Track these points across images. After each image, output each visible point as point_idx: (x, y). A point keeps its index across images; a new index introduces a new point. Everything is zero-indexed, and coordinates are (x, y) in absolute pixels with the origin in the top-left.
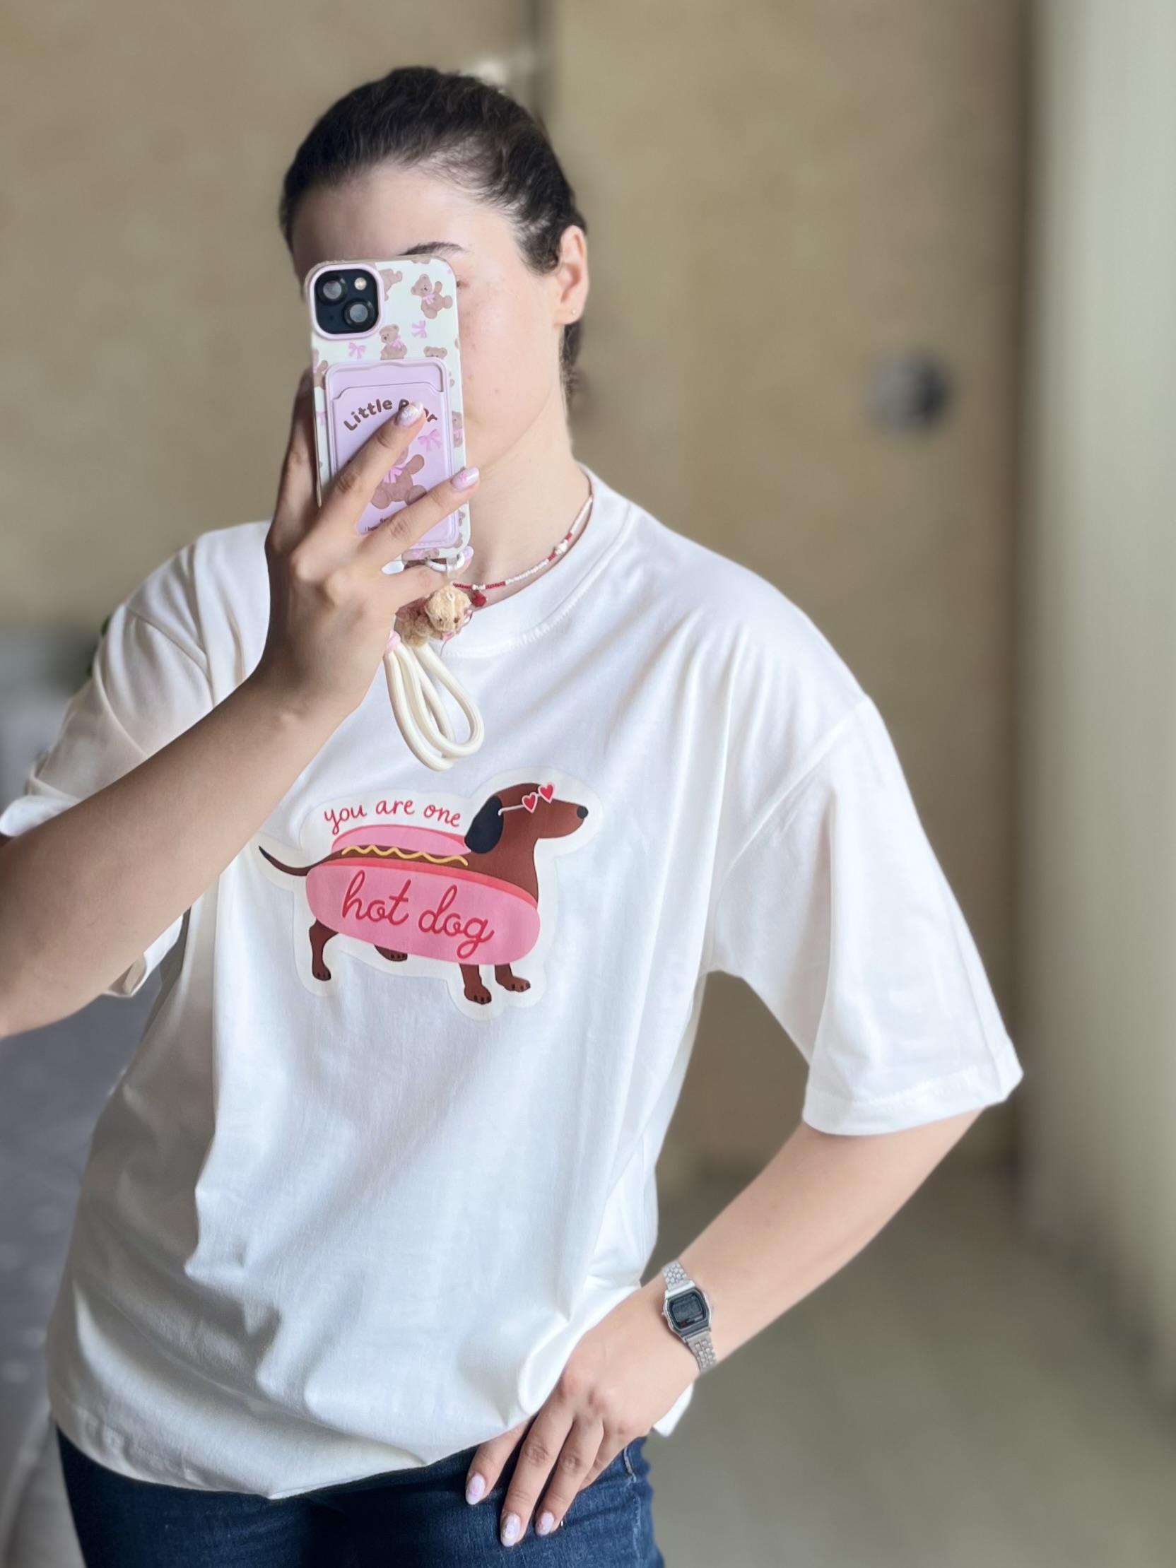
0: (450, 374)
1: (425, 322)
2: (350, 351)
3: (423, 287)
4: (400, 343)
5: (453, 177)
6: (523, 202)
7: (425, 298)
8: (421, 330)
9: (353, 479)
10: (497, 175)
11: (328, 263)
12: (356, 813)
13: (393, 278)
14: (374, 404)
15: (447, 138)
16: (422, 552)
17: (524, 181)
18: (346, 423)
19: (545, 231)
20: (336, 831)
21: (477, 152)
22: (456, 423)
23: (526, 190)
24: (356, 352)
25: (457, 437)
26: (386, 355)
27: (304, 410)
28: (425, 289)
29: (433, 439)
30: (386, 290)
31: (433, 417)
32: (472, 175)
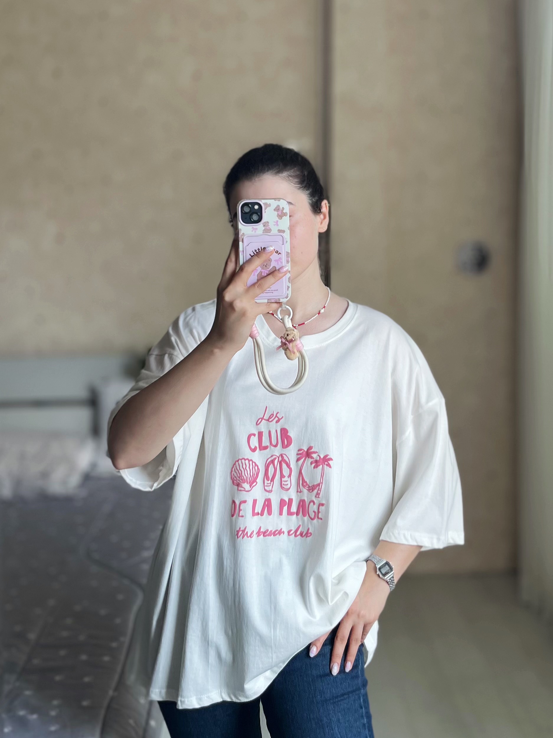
1: (278, 221)
2: (252, 230)
3: (278, 209)
4: (269, 227)
5: (290, 180)
6: (310, 191)
7: (278, 213)
8: (277, 223)
9: (245, 268)
10: (303, 181)
11: (245, 200)
13: (268, 205)
15: (288, 168)
17: (311, 184)
19: (317, 200)
21: (298, 173)
23: (312, 187)
24: (254, 230)
26: (264, 232)
29: (279, 261)
30: (265, 209)
31: (280, 253)
32: (296, 180)
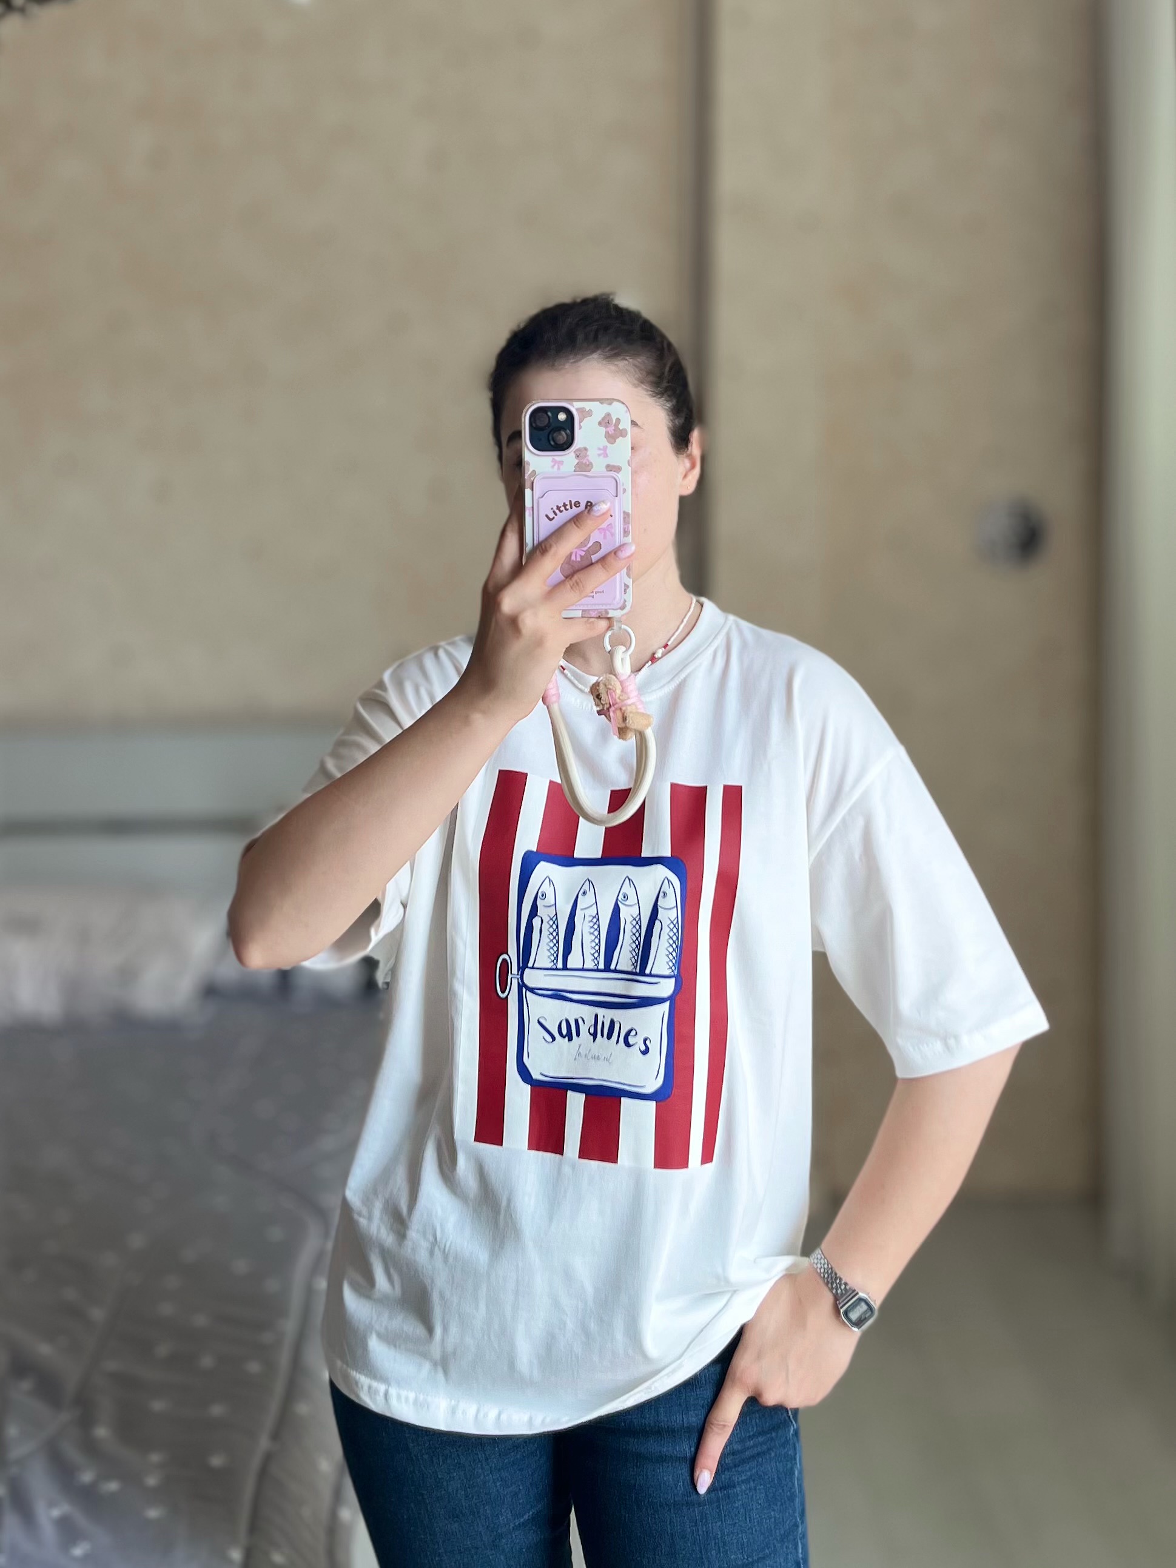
0: (623, 485)
1: (607, 446)
3: (606, 421)
4: (588, 460)
6: (674, 403)
7: (608, 429)
8: (604, 452)
9: (551, 546)
11: (539, 401)
13: (585, 414)
14: (568, 503)
17: (676, 389)
18: (547, 516)
22: (627, 519)
23: (676, 396)
24: (556, 467)
26: (578, 469)
28: (608, 423)
29: (609, 531)
30: (580, 422)
31: (609, 515)
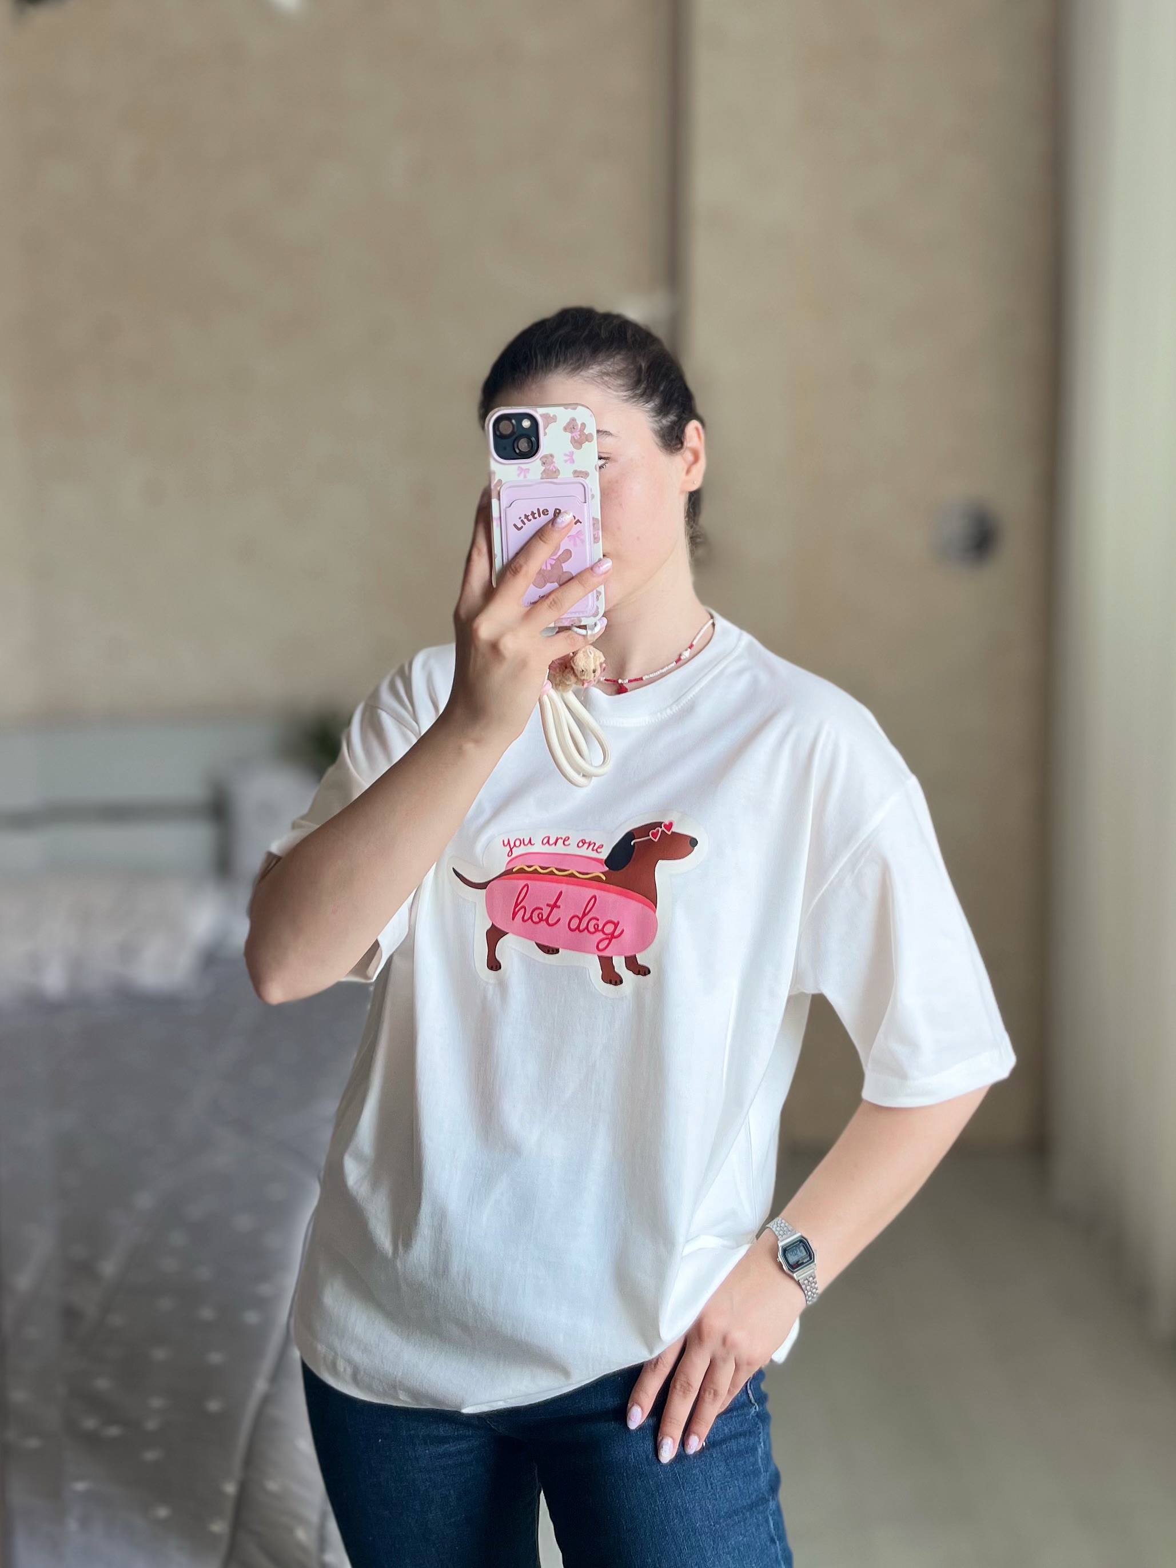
0: (591, 490)
1: (573, 452)
3: (572, 426)
4: (555, 467)
5: (605, 383)
6: (656, 403)
7: (574, 434)
8: (570, 458)
9: (521, 567)
10: (638, 382)
11: (502, 408)
12: (526, 842)
13: (550, 419)
14: (536, 511)
15: (601, 357)
16: (569, 620)
17: (658, 387)
18: (515, 525)
19: (674, 423)
20: (510, 854)
21: (623, 365)
23: (659, 394)
24: (523, 474)
25: (596, 536)
26: (545, 476)
27: (484, 515)
28: (574, 428)
29: (578, 537)
30: (545, 428)
31: (578, 521)
32: (620, 382)
